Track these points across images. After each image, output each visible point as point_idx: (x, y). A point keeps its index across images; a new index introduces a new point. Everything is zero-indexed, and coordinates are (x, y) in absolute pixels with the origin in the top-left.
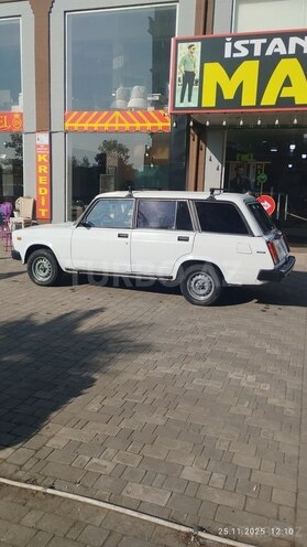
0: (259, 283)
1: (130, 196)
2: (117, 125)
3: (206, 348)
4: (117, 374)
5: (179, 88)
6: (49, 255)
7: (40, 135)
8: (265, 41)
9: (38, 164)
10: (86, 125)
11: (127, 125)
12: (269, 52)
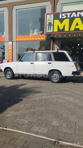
0: (72, 75)
1: (34, 52)
2: (30, 39)
3: (57, 92)
4: (30, 98)
5: (47, 27)
6: (11, 70)
7: (9, 42)
8: (70, 13)
9: (9, 50)
10: (22, 39)
11: (33, 39)
12: (72, 16)
